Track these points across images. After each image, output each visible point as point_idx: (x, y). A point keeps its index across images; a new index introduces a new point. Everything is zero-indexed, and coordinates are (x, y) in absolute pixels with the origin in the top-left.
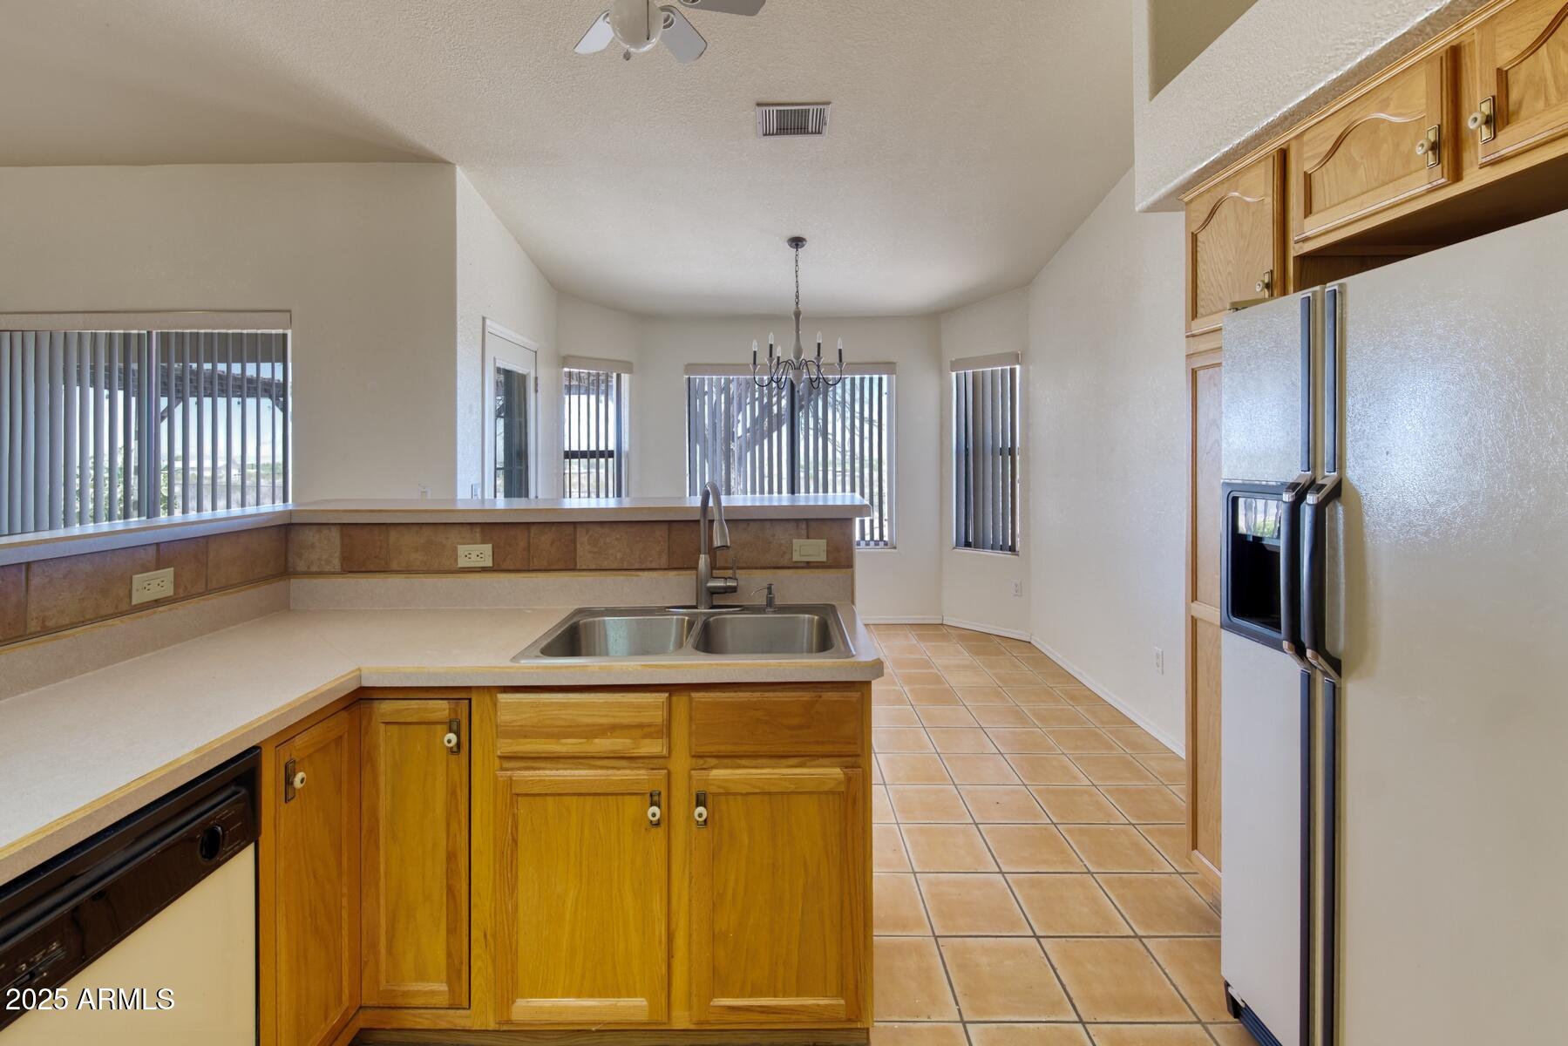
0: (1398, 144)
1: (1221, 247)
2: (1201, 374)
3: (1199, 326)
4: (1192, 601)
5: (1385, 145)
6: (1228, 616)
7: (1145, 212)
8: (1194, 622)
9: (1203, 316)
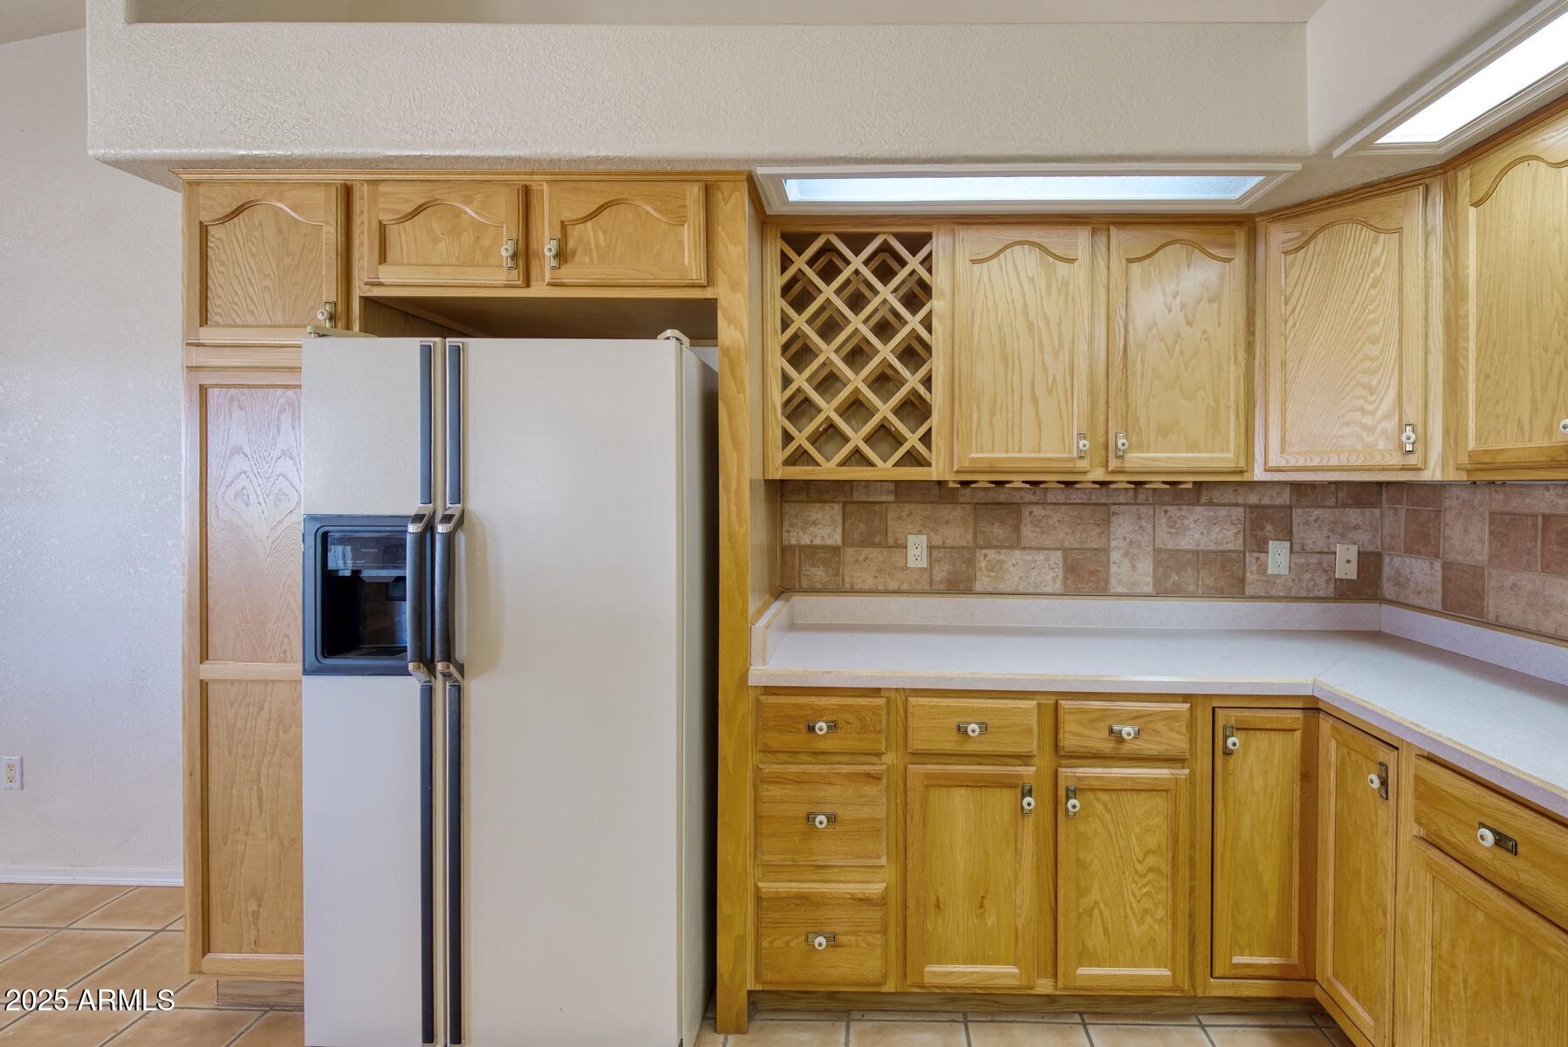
0: (478, 238)
1: (253, 255)
2: (213, 394)
3: (207, 335)
4: (201, 662)
5: (465, 233)
6: (318, 660)
7: (105, 162)
8: (204, 686)
9: (217, 325)
